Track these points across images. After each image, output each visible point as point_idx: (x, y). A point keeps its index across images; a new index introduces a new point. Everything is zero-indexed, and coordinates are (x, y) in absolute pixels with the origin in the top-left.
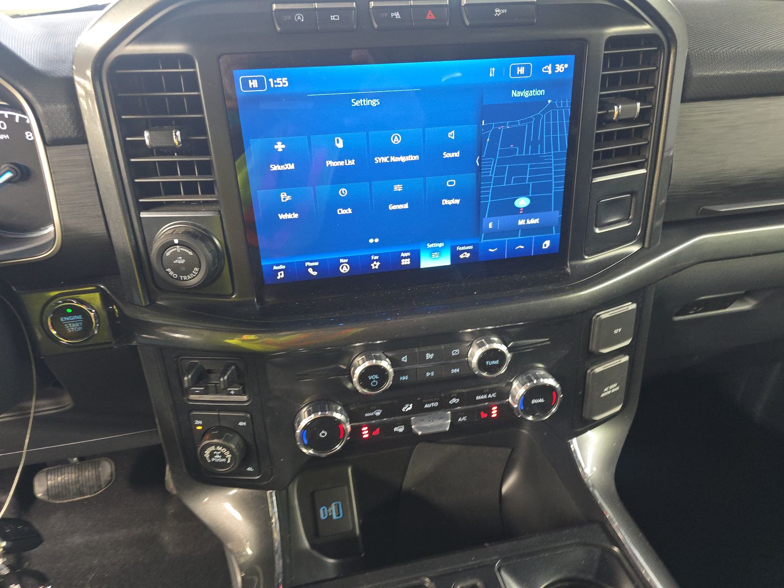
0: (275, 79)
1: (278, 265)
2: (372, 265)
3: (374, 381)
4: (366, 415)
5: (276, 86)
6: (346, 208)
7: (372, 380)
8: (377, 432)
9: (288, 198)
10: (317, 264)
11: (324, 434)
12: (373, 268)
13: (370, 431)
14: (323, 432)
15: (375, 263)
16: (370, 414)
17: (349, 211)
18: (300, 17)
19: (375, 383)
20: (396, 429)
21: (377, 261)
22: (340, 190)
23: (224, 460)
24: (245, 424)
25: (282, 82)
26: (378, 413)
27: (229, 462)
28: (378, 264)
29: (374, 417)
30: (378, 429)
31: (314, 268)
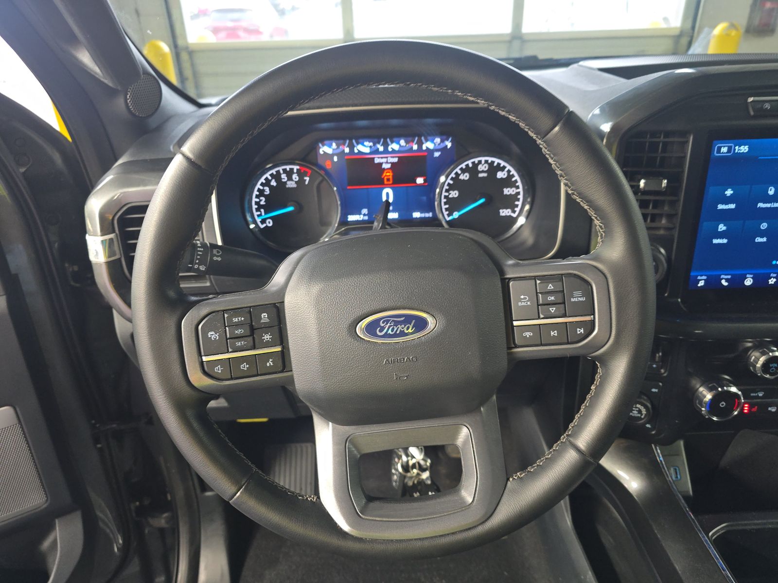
0: (740, 146)
1: (701, 276)
2: (770, 281)
3: (773, 368)
4: (752, 395)
5: (739, 151)
6: (763, 237)
7: (772, 367)
8: (755, 409)
9: (724, 228)
10: (729, 277)
11: (722, 405)
12: (770, 283)
13: (750, 408)
14: (723, 403)
15: (772, 279)
16: (754, 395)
17: (765, 240)
18: (767, 106)
19: (773, 370)
20: (770, 409)
21: (774, 278)
22: (762, 225)
23: (639, 415)
24: (657, 390)
25: (744, 149)
26: (761, 395)
27: (643, 417)
28: (775, 280)
29: (758, 397)
30: (756, 407)
31: (727, 280)
